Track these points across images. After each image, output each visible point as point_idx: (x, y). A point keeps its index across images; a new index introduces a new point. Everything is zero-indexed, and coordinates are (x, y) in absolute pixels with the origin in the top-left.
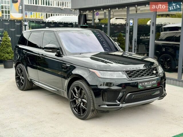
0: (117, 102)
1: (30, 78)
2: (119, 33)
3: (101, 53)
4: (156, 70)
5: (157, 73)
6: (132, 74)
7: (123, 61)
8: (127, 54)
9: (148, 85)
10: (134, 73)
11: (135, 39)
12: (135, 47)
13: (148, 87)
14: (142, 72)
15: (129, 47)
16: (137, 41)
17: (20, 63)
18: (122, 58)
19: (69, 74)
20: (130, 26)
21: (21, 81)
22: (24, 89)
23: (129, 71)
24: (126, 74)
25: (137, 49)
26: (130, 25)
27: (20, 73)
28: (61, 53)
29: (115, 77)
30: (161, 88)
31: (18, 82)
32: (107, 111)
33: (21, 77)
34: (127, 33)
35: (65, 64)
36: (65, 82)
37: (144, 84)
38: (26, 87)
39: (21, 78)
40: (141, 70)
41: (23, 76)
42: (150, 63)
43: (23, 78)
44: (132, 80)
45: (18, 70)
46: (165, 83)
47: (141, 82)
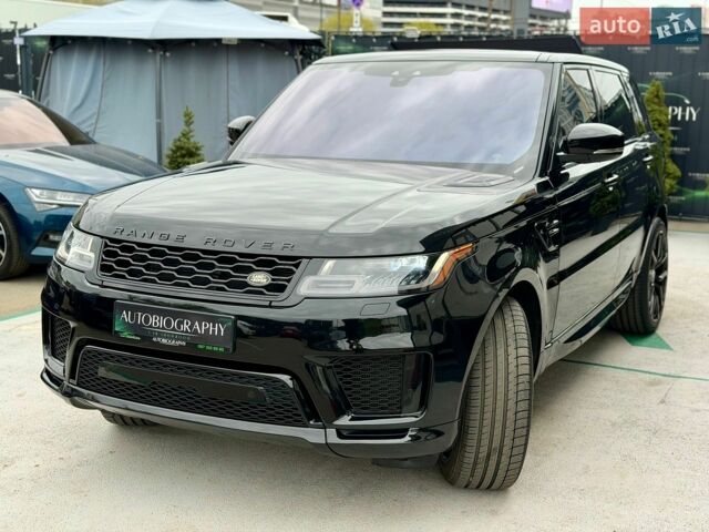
13: (164, 341)
37: (147, 320)
44: (102, 286)
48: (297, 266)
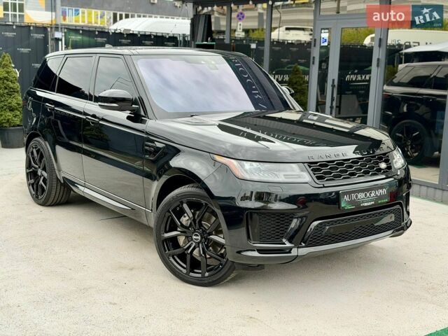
0: (284, 244)
1: (63, 175)
2: (293, 66)
3: (245, 115)
4: (387, 161)
5: (389, 168)
6: (325, 170)
7: (301, 136)
8: (313, 117)
9: (366, 200)
10: (330, 168)
11: (333, 80)
12: (332, 100)
13: (366, 204)
14: (351, 167)
15: (318, 101)
16: (338, 86)
17: (37, 136)
18: (300, 127)
19: (163, 166)
20: (322, 47)
21: (41, 182)
22: (48, 204)
23: (316, 163)
24: (310, 170)
25: (338, 105)
26: (322, 44)
27: (37, 162)
28: (142, 113)
29: (281, 179)
30: (398, 206)
31: (33, 185)
32: (259, 265)
33: (40, 172)
34: (313, 63)
35: (153, 141)
36: (151, 186)
38: (52, 196)
39: (39, 174)
40: (349, 160)
41: (44, 169)
42: (371, 143)
43: (45, 174)
44: (324, 187)
45: (32, 153)
46: (408, 195)
47: (349, 193)
48: (388, 156)
